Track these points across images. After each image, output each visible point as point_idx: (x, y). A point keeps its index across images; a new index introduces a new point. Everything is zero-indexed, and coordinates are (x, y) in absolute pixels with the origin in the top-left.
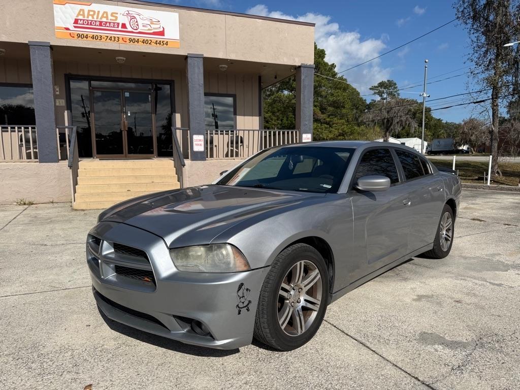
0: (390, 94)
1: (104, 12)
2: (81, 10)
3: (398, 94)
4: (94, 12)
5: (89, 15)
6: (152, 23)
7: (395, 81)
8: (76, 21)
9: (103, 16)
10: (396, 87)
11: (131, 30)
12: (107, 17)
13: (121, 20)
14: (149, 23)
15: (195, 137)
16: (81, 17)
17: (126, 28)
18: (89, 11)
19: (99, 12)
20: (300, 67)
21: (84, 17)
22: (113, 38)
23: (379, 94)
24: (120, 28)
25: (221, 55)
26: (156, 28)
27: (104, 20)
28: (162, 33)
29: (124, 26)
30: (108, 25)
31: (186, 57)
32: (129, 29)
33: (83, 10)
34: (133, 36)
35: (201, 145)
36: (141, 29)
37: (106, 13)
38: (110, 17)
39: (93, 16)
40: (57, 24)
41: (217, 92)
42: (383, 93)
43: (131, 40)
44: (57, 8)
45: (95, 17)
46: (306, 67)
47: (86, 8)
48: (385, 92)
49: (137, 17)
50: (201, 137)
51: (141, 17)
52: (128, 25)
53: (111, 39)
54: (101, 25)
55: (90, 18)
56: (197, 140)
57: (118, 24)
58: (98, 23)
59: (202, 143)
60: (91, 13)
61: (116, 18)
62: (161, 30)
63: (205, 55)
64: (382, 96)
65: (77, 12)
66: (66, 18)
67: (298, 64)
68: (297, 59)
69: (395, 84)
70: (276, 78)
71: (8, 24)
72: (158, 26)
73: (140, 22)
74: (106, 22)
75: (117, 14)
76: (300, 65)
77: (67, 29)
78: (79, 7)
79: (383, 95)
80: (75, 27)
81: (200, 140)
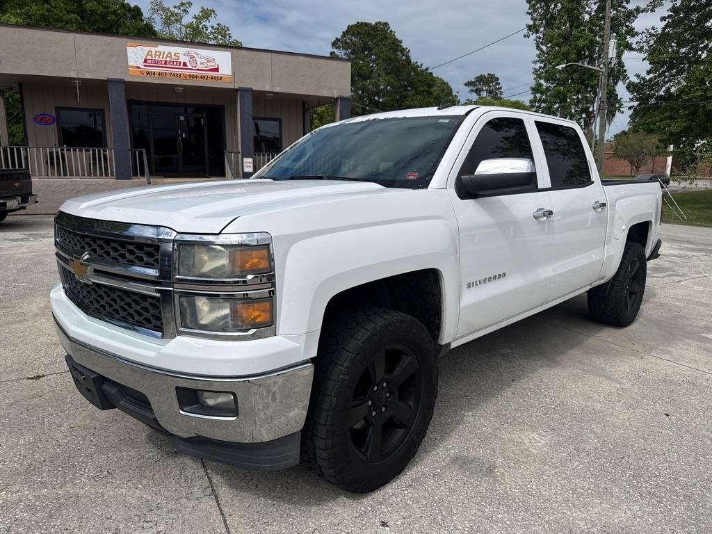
0: (490, 92)
1: (168, 53)
2: (149, 51)
3: (501, 93)
4: (160, 53)
5: (156, 55)
6: (208, 61)
7: (497, 75)
8: (146, 61)
9: (167, 56)
10: (499, 84)
11: (191, 67)
12: (171, 57)
13: (183, 59)
14: (206, 61)
15: (245, 160)
16: (149, 57)
17: (186, 66)
18: (156, 52)
19: (164, 52)
20: (338, 98)
21: (152, 57)
22: (176, 75)
23: (476, 93)
24: (181, 66)
25: (267, 89)
26: (211, 65)
27: (168, 59)
28: (217, 70)
29: (185, 64)
30: (172, 63)
31: (237, 90)
32: (189, 67)
33: (151, 51)
34: (192, 72)
35: (250, 167)
36: (199, 66)
37: (170, 53)
38: (173, 57)
39: (159, 56)
40: (129, 64)
41: (263, 116)
42: (482, 90)
43: (190, 76)
44: (130, 50)
45: (161, 57)
46: (342, 98)
47: (153, 49)
48: (484, 89)
49: (196, 56)
50: (250, 160)
51: (199, 56)
52: (188, 64)
53: (174, 75)
54: (165, 64)
55: (157, 58)
56: (247, 162)
57: (180, 62)
58: (163, 62)
59: (252, 165)
60: (158, 54)
61: (179, 57)
62: (217, 67)
63: (254, 89)
64: (480, 95)
65: (146, 54)
66: (138, 58)
67: (336, 96)
68: (335, 92)
69: (498, 79)
70: (319, 104)
71: (91, 64)
72: (213, 64)
73: (199, 61)
74: (170, 62)
75: (179, 54)
76: (338, 96)
77: (139, 68)
78: (148, 49)
79: (482, 93)
80: (145, 66)
81: (249, 163)
